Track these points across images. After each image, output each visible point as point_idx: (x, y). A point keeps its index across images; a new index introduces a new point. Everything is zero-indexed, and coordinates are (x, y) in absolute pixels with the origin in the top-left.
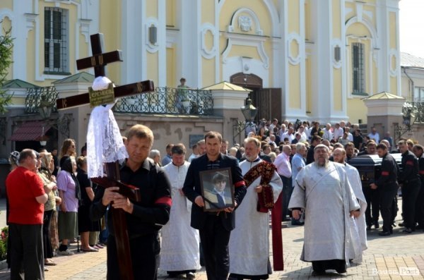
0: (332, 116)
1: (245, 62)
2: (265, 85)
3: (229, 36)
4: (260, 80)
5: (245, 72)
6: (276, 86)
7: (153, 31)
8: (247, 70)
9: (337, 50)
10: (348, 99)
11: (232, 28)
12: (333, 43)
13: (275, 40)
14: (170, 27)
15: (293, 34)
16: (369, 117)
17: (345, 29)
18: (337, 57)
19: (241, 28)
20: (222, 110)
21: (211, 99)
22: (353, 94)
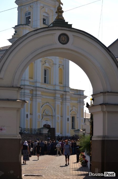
0: (67, 134)
1: (47, 122)
2: (51, 127)
3: (43, 116)
4: (50, 126)
5: (47, 124)
6: (54, 127)
7: (27, 115)
8: (47, 123)
9: (68, 119)
10: (70, 130)
11: (44, 114)
12: (67, 117)
13: (53, 116)
14: (30, 114)
15: (58, 115)
16: (75, 135)
17: (70, 113)
18: (68, 120)
19: (46, 114)
20: (43, 133)
21: (41, 131)
22: (72, 129)
